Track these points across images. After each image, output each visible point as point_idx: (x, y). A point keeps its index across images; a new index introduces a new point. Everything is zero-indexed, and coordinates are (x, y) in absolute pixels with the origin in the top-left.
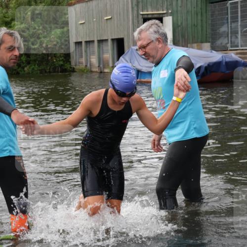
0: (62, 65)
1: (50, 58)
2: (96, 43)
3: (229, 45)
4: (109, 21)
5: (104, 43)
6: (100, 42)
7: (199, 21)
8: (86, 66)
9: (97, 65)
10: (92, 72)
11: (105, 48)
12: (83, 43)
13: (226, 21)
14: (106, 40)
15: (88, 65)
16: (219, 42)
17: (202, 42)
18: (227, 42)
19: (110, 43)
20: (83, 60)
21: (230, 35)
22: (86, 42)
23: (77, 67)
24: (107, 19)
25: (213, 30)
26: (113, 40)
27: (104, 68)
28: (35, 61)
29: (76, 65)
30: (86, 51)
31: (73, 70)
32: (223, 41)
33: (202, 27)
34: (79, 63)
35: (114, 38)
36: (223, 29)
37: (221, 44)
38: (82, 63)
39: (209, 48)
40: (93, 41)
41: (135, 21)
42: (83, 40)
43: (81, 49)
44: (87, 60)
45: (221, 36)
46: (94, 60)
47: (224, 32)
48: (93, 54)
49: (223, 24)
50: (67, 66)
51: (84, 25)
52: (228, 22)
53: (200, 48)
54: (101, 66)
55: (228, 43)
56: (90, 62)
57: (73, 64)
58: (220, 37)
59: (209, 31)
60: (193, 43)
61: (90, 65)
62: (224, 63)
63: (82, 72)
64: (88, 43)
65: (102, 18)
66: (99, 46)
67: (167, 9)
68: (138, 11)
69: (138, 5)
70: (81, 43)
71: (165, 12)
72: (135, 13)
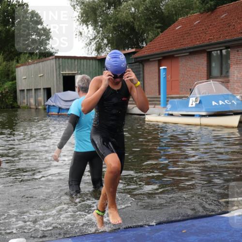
0: (12, 104)
1: (4, 99)
2: (33, 91)
4: (41, 77)
5: (39, 91)
6: (36, 90)
8: (27, 105)
9: (34, 104)
10: (31, 108)
11: (39, 94)
12: (25, 91)
14: (40, 89)
15: (29, 104)
19: (42, 90)
20: (25, 101)
22: (27, 90)
23: (21, 105)
26: (44, 89)
27: (39, 106)
30: (27, 96)
31: (19, 107)
34: (23, 102)
35: (45, 87)
40: (32, 90)
41: (58, 77)
42: (25, 89)
43: (24, 94)
44: (27, 101)
46: (32, 101)
48: (32, 97)
50: (15, 105)
51: (26, 80)
54: (37, 105)
56: (30, 102)
57: (19, 103)
61: (30, 104)
63: (24, 108)
64: (28, 90)
65: (37, 75)
66: (35, 93)
67: (78, 71)
68: (59, 71)
69: (59, 68)
70: (23, 90)
71: (76, 72)
72: (58, 72)
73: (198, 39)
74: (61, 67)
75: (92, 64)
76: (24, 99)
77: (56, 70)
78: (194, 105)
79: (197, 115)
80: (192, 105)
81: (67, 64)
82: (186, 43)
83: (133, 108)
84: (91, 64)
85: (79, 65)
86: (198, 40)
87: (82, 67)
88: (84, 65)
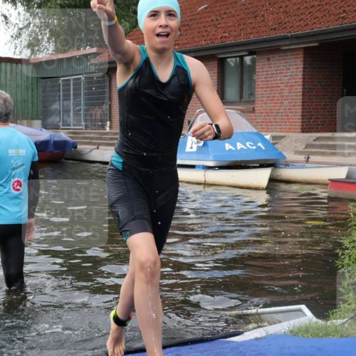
3: (61, 124)
7: (30, 97)
13: (57, 99)
16: (50, 120)
17: (32, 119)
18: (58, 120)
21: (61, 113)
25: (44, 107)
32: (54, 119)
33: (33, 102)
36: (55, 106)
37: (53, 122)
39: (40, 126)
45: (52, 113)
47: (56, 109)
49: (54, 101)
52: (60, 100)
53: (30, 126)
55: (59, 122)
58: (51, 115)
59: (40, 107)
60: (23, 119)
62: (52, 142)
73: (203, 36)
78: (195, 149)
79: (199, 166)
80: (191, 148)
82: (184, 41)
83: (91, 150)
84: (19, 71)
86: (204, 39)
87: (3, 76)
88: (6, 73)
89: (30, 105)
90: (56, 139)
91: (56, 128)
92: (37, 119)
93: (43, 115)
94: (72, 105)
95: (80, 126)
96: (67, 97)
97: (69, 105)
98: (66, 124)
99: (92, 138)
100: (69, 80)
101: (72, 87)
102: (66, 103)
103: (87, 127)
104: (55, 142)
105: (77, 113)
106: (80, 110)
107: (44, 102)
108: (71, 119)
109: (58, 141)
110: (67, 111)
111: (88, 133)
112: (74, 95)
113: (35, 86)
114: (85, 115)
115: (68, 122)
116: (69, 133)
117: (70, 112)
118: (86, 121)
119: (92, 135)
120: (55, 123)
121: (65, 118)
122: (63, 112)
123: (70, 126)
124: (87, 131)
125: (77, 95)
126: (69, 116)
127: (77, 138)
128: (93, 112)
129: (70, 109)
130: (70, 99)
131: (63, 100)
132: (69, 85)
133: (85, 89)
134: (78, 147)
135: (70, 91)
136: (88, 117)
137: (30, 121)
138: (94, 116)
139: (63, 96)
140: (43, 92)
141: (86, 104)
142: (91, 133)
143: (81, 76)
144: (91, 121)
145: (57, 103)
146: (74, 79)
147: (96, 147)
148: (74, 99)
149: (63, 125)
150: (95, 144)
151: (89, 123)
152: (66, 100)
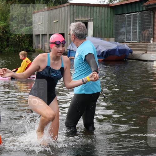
0: (27, 48)
1: (20, 43)
2: (48, 36)
3: (125, 39)
4: (56, 23)
7: (109, 25)
8: (42, 49)
9: (48, 49)
12: (41, 36)
13: (124, 26)
15: (43, 48)
16: (119, 38)
17: (110, 37)
18: (124, 37)
20: (40, 45)
21: (126, 34)
22: (42, 35)
24: (55, 22)
25: (116, 30)
28: (12, 45)
29: (36, 48)
30: (42, 40)
31: (34, 51)
32: (122, 37)
33: (110, 28)
34: (38, 47)
36: (122, 30)
37: (121, 39)
38: (39, 47)
39: (114, 41)
40: (46, 35)
43: (39, 39)
44: (42, 46)
45: (121, 34)
46: (47, 45)
47: (123, 32)
48: (46, 42)
49: (122, 27)
50: (31, 48)
52: (125, 26)
53: (108, 41)
55: (125, 38)
56: (44, 46)
57: (34, 47)
58: (120, 35)
59: (114, 31)
60: (105, 37)
61: (44, 49)
63: (39, 52)
65: (52, 21)
67: (91, 18)
68: (73, 17)
69: (73, 15)
70: (39, 35)
71: (89, 19)
72: (72, 19)
74: (75, 14)
75: (105, 11)
76: (39, 43)
77: (70, 16)
81: (80, 11)
83: (143, 54)
84: (103, 11)
85: (92, 11)
87: (95, 14)
88: (96, 13)
89: (109, 30)
90: (120, 48)
91: (122, 42)
92: (112, 37)
93: (116, 35)
94: (132, 29)
95: (136, 40)
96: (129, 25)
97: (130, 29)
98: (128, 40)
99: (143, 47)
100: (131, 15)
101: (132, 19)
102: (128, 28)
103: (140, 41)
104: (119, 50)
105: (135, 33)
106: (136, 32)
107: (116, 28)
108: (131, 37)
109: (121, 49)
110: (129, 32)
111: (140, 44)
112: (133, 23)
113: (112, 19)
114: (139, 34)
115: (129, 39)
116: (130, 45)
117: (130, 33)
118: (139, 37)
119: (143, 46)
120: (122, 39)
121: (128, 36)
122: (127, 33)
123: (130, 41)
124: (140, 43)
125: (135, 23)
126: (130, 35)
127: (134, 47)
128: (144, 33)
129: (131, 31)
130: (131, 26)
131: (127, 26)
132: (131, 18)
133: (139, 20)
134: (134, 52)
135: (131, 21)
136: (141, 36)
137: (109, 38)
138: (144, 34)
139: (127, 24)
140: (116, 22)
141: (139, 29)
142: (142, 44)
143: (138, 13)
144: (143, 38)
145: (124, 28)
146: (133, 15)
147: (145, 52)
148: (133, 26)
149: (127, 41)
150: (144, 50)
151: (141, 39)
152: (129, 26)
